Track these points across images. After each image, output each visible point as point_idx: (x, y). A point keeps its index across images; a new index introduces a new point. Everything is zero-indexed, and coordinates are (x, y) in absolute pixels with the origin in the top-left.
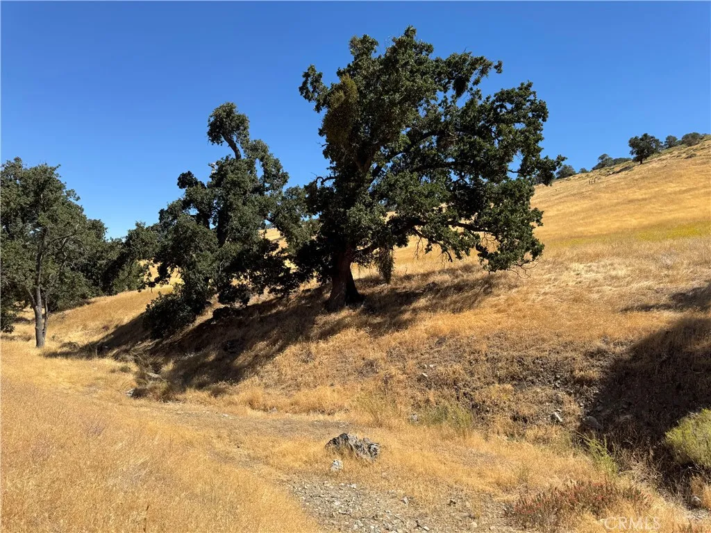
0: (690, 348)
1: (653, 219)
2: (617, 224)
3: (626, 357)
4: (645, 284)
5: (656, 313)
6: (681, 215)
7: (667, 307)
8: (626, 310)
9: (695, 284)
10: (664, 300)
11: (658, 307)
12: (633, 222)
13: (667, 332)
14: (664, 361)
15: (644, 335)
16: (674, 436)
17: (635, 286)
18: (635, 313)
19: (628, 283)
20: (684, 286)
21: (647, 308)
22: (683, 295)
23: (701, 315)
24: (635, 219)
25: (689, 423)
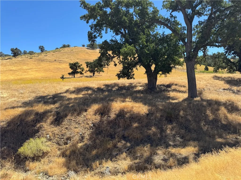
0: (27, 119)
1: (19, 77)
2: (6, 78)
3: (5, 126)
4: (14, 99)
5: (16, 109)
6: (27, 76)
7: (21, 107)
8: (6, 109)
9: (30, 99)
10: (20, 104)
11: (17, 107)
12: (12, 77)
13: (20, 115)
14: (19, 125)
15: (12, 117)
16: (21, 150)
17: (10, 100)
18: (9, 110)
19: (7, 99)
20: (27, 100)
21: (13, 108)
22: (26, 102)
23: (31, 109)
24: (13, 77)
25: (26, 144)
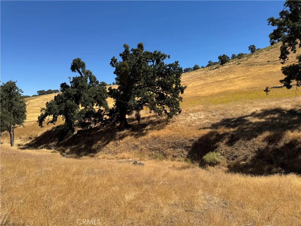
0: (210, 139)
1: (224, 90)
2: (212, 91)
3: (198, 141)
4: (207, 121)
5: (206, 130)
6: (232, 88)
7: (210, 128)
8: (200, 129)
9: (218, 121)
10: (210, 126)
11: (207, 128)
12: (217, 90)
13: (207, 135)
14: (205, 142)
15: (202, 135)
16: (204, 157)
17: (204, 121)
18: (202, 130)
19: (203, 121)
20: (215, 122)
21: (205, 128)
22: (214, 124)
23: (216, 130)
24: (218, 89)
25: (207, 155)
